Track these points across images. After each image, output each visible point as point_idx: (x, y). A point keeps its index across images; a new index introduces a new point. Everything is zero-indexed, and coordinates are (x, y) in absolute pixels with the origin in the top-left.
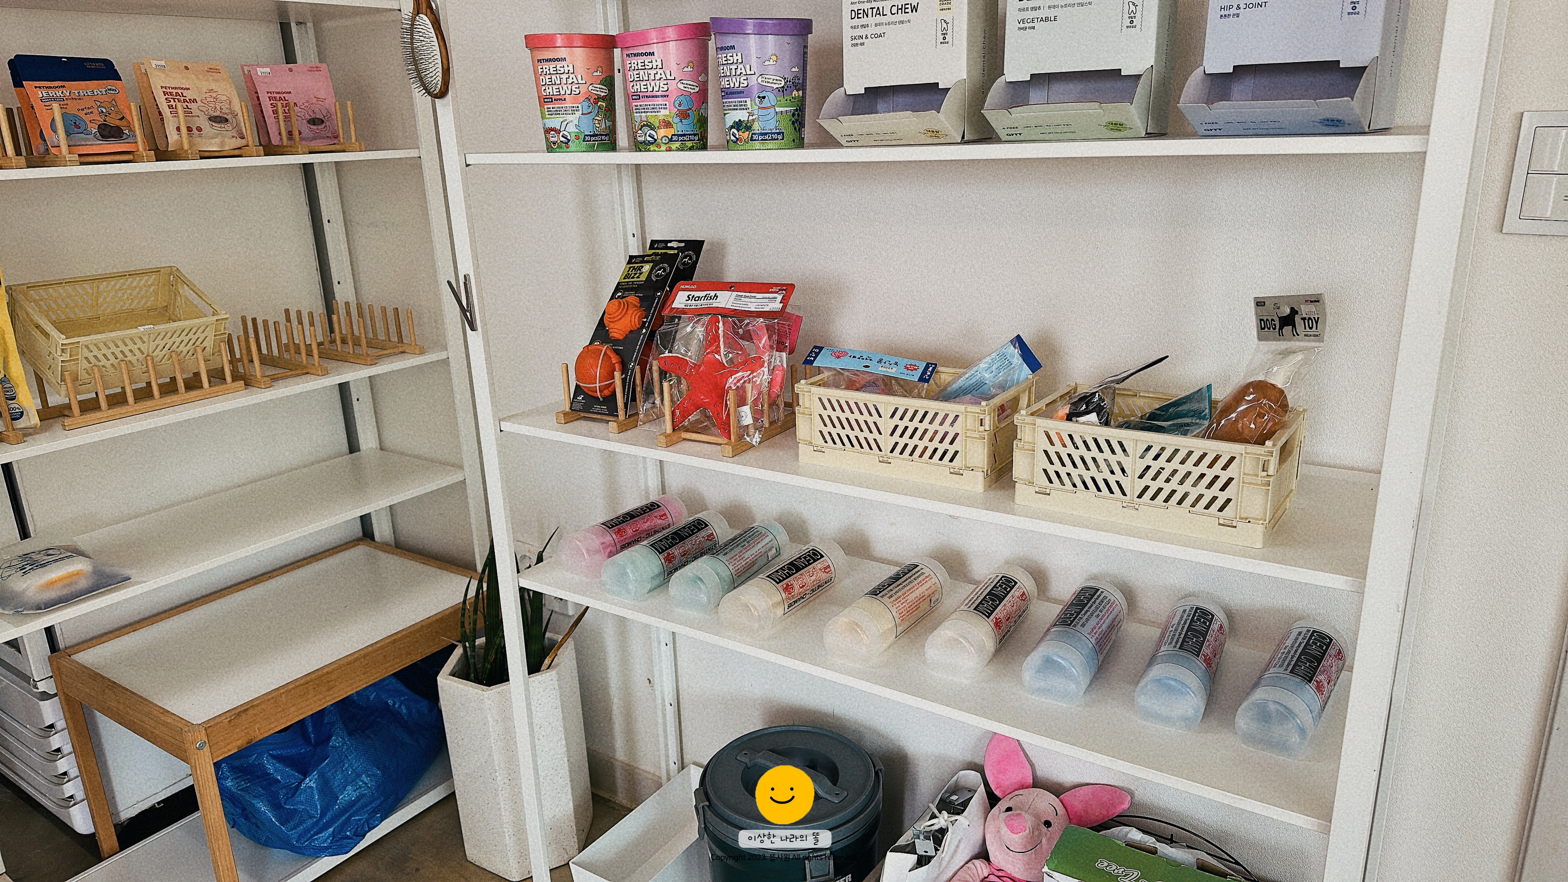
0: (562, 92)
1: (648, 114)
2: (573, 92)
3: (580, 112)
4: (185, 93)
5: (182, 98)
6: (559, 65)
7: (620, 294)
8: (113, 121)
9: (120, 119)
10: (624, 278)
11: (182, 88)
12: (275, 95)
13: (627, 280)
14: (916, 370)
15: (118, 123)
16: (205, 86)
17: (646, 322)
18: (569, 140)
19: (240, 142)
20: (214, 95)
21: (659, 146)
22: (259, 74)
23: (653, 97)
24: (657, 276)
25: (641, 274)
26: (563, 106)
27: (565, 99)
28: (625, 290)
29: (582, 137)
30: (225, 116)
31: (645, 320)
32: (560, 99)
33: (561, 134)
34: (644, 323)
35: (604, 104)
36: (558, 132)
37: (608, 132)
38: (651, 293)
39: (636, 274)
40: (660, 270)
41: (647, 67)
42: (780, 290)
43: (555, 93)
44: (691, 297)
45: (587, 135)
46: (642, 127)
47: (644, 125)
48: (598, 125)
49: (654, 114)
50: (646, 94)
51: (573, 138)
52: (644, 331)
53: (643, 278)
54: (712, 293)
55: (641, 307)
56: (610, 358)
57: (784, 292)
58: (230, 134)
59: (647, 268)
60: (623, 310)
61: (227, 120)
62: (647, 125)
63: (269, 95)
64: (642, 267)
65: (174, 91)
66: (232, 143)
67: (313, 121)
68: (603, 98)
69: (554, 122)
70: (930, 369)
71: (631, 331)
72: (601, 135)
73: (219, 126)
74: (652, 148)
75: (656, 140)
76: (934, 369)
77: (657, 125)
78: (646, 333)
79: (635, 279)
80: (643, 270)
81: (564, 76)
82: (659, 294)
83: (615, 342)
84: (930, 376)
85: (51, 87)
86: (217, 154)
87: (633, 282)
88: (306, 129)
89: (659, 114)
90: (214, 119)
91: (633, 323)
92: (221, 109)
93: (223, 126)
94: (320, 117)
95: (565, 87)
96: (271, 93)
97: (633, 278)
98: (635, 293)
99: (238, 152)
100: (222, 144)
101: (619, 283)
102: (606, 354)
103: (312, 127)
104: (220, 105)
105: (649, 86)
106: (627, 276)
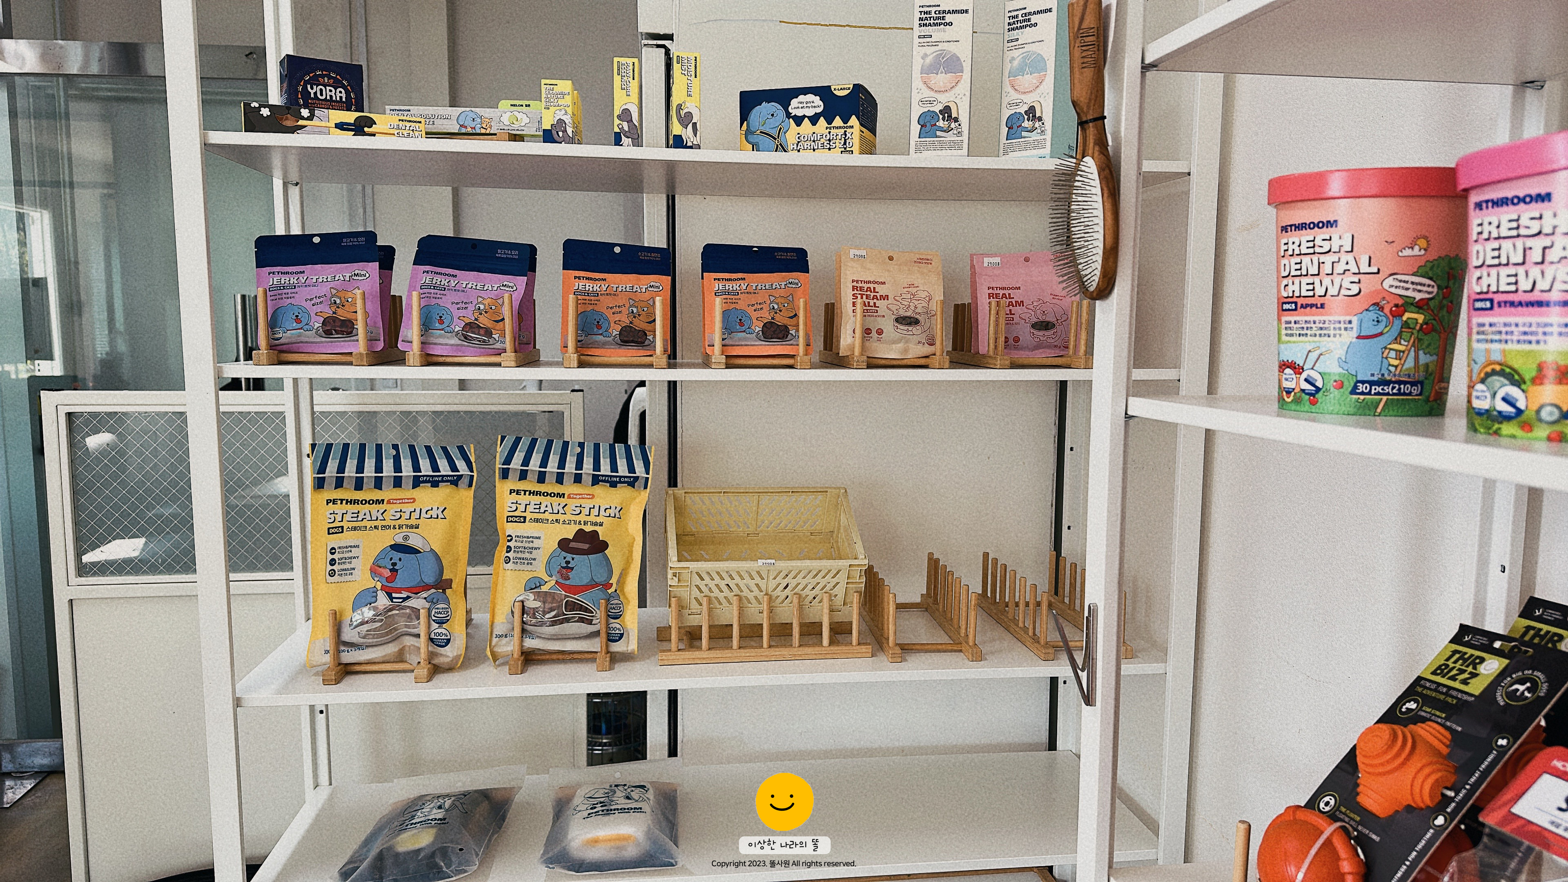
0: (1320, 291)
1: (1509, 346)
2: (1343, 292)
3: (1355, 333)
4: (879, 288)
5: (872, 294)
6: (1320, 235)
7: (1412, 705)
8: (780, 320)
9: (791, 317)
10: (1434, 673)
11: (876, 283)
12: (998, 291)
13: (1438, 679)
15: (787, 322)
16: (904, 279)
17: (1452, 799)
18: (1318, 389)
19: (927, 350)
20: (913, 290)
21: (1527, 427)
22: (986, 265)
23: (1531, 304)
24: (1512, 695)
25: (1474, 675)
26: (1317, 318)
27: (1322, 306)
28: (1427, 701)
29: (1348, 386)
30: (917, 317)
31: (1451, 794)
32: (1312, 306)
33: (1304, 375)
34: (1448, 800)
35: (1421, 318)
36: (1298, 369)
37: (1421, 375)
38: (1483, 733)
39: (1462, 671)
40: (1522, 682)
41: (1523, 231)
43: (1304, 293)
45: (1363, 382)
46: (1488, 375)
47: (1494, 373)
48: (1396, 362)
49: (1527, 347)
50: (1510, 297)
51: (1330, 385)
52: (1440, 821)
53: (1476, 687)
55: (1449, 757)
56: (1338, 858)
58: (916, 338)
59: (1492, 666)
60: (1398, 755)
61: (916, 322)
62: (1502, 373)
63: (991, 291)
64: (1482, 660)
65: (866, 286)
66: (916, 350)
67: (1044, 326)
68: (1420, 306)
69: (1294, 352)
71: (1409, 808)
72: (1400, 383)
73: (906, 328)
74: (1507, 429)
75: (1519, 412)
77: (1529, 372)
78: (1442, 828)
79: (1456, 685)
80: (1482, 669)
81: (1328, 259)
82: (1502, 742)
83: (1368, 817)
85: (730, 280)
86: (895, 363)
87: (1450, 688)
88: (1026, 333)
89: (1541, 347)
90: (903, 320)
91: (1417, 789)
92: (916, 307)
93: (910, 328)
94: (1050, 318)
95: (1327, 281)
96: (993, 288)
97: (1453, 678)
98: (1446, 719)
99: (922, 362)
100: (906, 351)
101: (1419, 679)
102: (1328, 842)
103: (1036, 332)
104: (916, 303)
105: (1521, 277)
106: (1441, 670)
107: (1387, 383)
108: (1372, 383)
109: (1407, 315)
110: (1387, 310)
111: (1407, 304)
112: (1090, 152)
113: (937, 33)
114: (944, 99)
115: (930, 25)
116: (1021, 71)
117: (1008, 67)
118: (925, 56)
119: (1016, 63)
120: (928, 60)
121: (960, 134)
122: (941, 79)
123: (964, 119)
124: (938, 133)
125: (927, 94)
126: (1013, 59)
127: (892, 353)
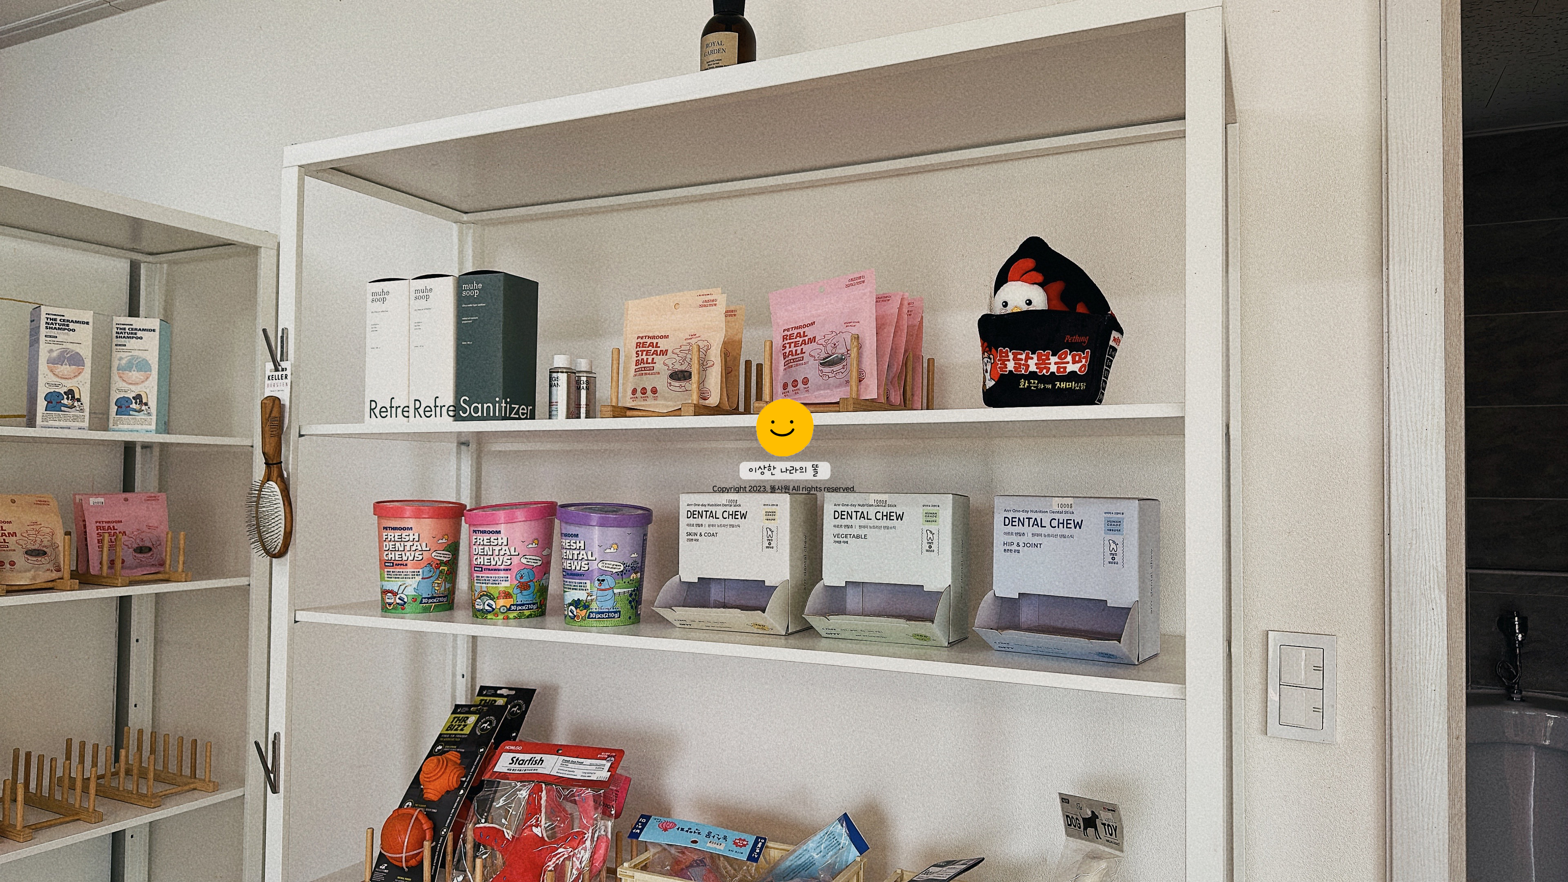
0: (405, 558)
1: (489, 585)
2: (416, 559)
3: (421, 577)
5: (1, 532)
6: (405, 533)
7: (440, 747)
10: (447, 730)
11: (3, 522)
12: (104, 525)
13: (449, 732)
14: (744, 845)
16: (28, 518)
17: (465, 781)
18: (405, 603)
19: (55, 575)
20: (38, 527)
21: (496, 615)
22: (91, 504)
23: (495, 570)
24: (482, 729)
25: (465, 726)
26: (404, 570)
27: (406, 565)
28: (447, 743)
29: (419, 600)
30: (44, 549)
31: (464, 779)
32: (401, 565)
33: (398, 596)
34: (464, 782)
35: (446, 568)
36: (395, 594)
37: (446, 593)
38: (474, 749)
39: (459, 726)
40: (485, 723)
41: (492, 543)
42: (609, 756)
43: (397, 559)
44: (515, 759)
45: (425, 598)
46: (481, 596)
47: (484, 595)
48: (437, 588)
49: (495, 585)
50: (488, 567)
51: (410, 601)
52: (462, 792)
53: (467, 731)
54: (538, 757)
55: (460, 764)
56: (422, 824)
57: (613, 759)
58: (46, 567)
59: (472, 719)
60: (441, 768)
61: (45, 553)
62: (486, 595)
63: (98, 525)
64: (468, 718)
66: (44, 576)
67: (140, 550)
68: (446, 563)
69: (393, 585)
70: (759, 845)
71: (448, 792)
72: (439, 597)
73: (35, 559)
74: (489, 616)
75: (494, 609)
76: (763, 844)
77: (496, 595)
78: (463, 794)
79: (459, 732)
80: (468, 722)
81: (409, 544)
82: (482, 750)
83: (429, 803)
84: (759, 854)
86: (24, 588)
87: (455, 734)
88: (129, 556)
89: (499, 585)
90: (30, 553)
91: (450, 784)
92: (42, 541)
93: (39, 559)
94: (148, 544)
95: (408, 554)
96: (100, 522)
97: (456, 730)
98: (457, 748)
99: (50, 585)
100: (34, 578)
101: (441, 734)
102: (417, 817)
103: (136, 554)
104: (42, 537)
105: (492, 560)
106: (450, 728)
107: (434, 598)
108: (428, 598)
109: (441, 568)
110: (433, 566)
111: (441, 563)
112: (275, 479)
113: (62, 336)
114: (69, 384)
115: (55, 328)
116: (129, 367)
117: (115, 364)
118: (51, 351)
119: (124, 362)
120: (55, 354)
121: (82, 410)
122: (65, 369)
123: (86, 399)
124: (63, 408)
125: (54, 379)
126: (121, 359)
127: (23, 580)
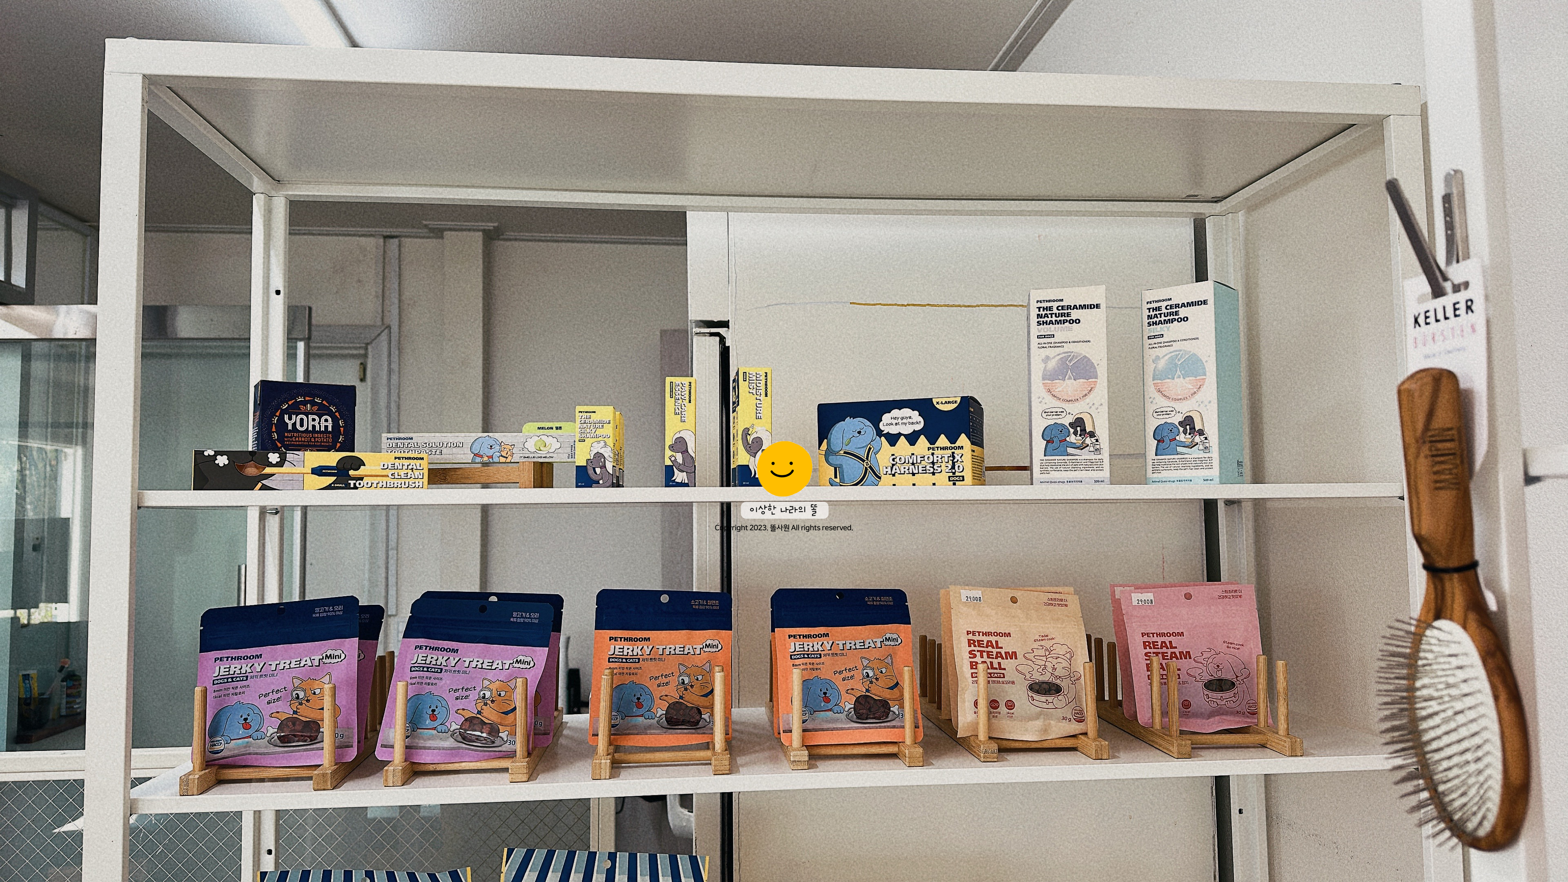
4: (1002, 641)
5: (995, 651)
8: (879, 692)
9: (892, 688)
11: (998, 634)
12: (1157, 639)
15: (887, 694)
16: (1036, 628)
19: (1075, 728)
20: (1047, 644)
22: (1135, 603)
30: (1058, 682)
58: (1060, 713)
61: (1057, 689)
63: (1146, 638)
65: (985, 639)
66: (1060, 729)
67: (1218, 685)
73: (1043, 699)
86: (1034, 746)
88: (1200, 698)
90: (1038, 687)
92: (1054, 669)
93: (1050, 699)
94: (1229, 676)
96: (1148, 634)
99: (1069, 743)
100: (1045, 731)
103: (1210, 694)
104: (1054, 661)
113: (1061, 332)
114: (1074, 411)
115: (1051, 322)
116: (1170, 372)
117: (1150, 368)
118: (1047, 359)
119: (1162, 364)
120: (1052, 364)
121: (1098, 451)
122: (1069, 386)
123: (1103, 433)
124: (1070, 450)
125: (1052, 403)
126: (1158, 358)
127: (1028, 733)
